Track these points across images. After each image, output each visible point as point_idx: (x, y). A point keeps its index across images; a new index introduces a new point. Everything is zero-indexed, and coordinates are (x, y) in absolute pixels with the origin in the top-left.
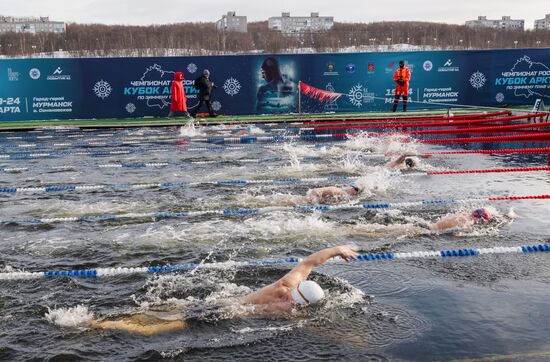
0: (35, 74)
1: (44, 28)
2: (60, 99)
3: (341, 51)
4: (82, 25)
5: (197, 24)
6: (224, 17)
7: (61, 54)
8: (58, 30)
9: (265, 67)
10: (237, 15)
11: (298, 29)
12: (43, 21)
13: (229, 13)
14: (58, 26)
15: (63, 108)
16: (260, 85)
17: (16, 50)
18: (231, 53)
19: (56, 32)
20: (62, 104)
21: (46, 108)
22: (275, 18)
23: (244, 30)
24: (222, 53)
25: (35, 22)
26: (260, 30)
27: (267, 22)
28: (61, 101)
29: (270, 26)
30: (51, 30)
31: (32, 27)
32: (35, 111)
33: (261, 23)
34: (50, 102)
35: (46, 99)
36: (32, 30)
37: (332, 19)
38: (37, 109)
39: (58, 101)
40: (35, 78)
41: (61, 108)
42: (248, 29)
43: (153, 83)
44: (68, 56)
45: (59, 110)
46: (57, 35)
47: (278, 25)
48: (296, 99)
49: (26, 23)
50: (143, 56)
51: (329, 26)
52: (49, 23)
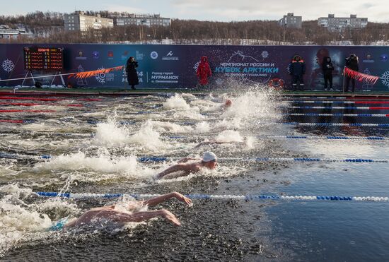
0: (154, 55)
1: (156, 22)
2: (170, 73)
3: (373, 44)
4: (182, 21)
5: (265, 22)
6: (285, 17)
7: (167, 42)
8: (166, 23)
9: (318, 55)
10: (294, 15)
11: (340, 26)
12: (156, 17)
13: (289, 14)
14: (166, 21)
15: (172, 80)
16: (314, 68)
17: (137, 38)
18: (289, 44)
19: (164, 25)
20: (172, 77)
21: (161, 79)
22: (323, 18)
23: (300, 27)
24: (283, 44)
25: (150, 18)
26: (311, 27)
27: (316, 21)
28: (171, 75)
29: (319, 24)
30: (161, 24)
31: (148, 21)
32: (153, 81)
33: (312, 21)
34: (163, 75)
35: (161, 73)
36: (148, 24)
37: (366, 19)
38: (154, 80)
39: (169, 75)
40: (154, 58)
41: (171, 80)
42: (302, 26)
43: (236, 64)
44: (171, 43)
45: (169, 82)
46: (165, 28)
47: (325, 23)
48: (341, 80)
49: (144, 19)
50: (225, 44)
51: (364, 24)
52: (160, 18)
